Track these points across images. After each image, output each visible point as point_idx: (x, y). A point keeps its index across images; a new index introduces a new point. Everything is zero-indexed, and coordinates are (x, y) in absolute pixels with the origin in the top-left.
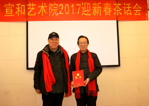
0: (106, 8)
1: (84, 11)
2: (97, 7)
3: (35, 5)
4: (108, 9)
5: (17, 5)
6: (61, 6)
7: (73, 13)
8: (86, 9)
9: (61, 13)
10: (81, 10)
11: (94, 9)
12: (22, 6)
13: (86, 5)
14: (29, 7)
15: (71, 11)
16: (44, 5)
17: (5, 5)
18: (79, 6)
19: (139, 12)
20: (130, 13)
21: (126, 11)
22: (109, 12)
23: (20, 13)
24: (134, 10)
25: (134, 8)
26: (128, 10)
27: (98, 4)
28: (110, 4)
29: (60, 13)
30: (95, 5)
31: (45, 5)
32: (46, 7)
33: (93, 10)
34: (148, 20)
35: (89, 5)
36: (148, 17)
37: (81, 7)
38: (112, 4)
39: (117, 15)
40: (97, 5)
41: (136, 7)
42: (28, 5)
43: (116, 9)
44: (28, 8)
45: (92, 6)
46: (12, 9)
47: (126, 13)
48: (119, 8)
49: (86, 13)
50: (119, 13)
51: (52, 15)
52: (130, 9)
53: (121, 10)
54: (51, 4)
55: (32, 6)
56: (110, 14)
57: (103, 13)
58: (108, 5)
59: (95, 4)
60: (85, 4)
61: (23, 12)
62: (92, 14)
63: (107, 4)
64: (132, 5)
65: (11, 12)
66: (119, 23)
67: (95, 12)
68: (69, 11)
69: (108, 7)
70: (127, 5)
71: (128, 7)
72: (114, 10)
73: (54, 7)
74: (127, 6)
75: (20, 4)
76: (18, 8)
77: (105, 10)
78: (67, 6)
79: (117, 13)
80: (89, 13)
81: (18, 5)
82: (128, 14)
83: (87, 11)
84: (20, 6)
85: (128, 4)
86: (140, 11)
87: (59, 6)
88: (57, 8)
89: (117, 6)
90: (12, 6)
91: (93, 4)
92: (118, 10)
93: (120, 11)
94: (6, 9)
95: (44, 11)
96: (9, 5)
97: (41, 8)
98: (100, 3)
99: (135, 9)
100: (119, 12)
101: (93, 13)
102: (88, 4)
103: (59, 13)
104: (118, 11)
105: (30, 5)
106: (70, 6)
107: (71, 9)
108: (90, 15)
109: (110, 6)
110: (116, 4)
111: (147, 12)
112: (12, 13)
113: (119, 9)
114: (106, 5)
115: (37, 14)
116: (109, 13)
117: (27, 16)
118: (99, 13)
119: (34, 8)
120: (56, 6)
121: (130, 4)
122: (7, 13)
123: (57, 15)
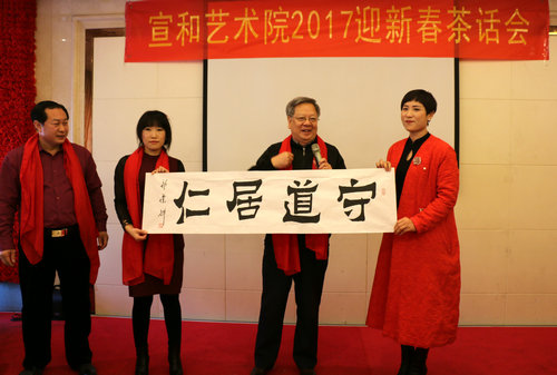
0: (427, 22)
1: (362, 29)
2: (399, 18)
3: (227, 14)
4: (431, 25)
5: (180, 16)
6: (298, 16)
7: (331, 36)
8: (368, 25)
9: (298, 34)
10: (354, 27)
11: (390, 24)
12: (192, 18)
13: (368, 12)
14: (211, 21)
15: (324, 32)
16: (250, 15)
17: (151, 18)
18: (348, 16)
19: (521, 36)
20: (495, 37)
21: (483, 31)
22: (435, 34)
23: (187, 37)
24: (509, 30)
25: (507, 24)
26: (489, 27)
27: (403, 9)
28: (438, 11)
29: (294, 36)
30: (393, 14)
31: (254, 13)
32: (257, 18)
33: (388, 27)
34: (548, 58)
35: (375, 13)
36: (547, 50)
37: (353, 19)
38: (444, 11)
39: (457, 41)
40: (399, 14)
41: (514, 20)
42: (207, 15)
43: (456, 26)
44: (209, 24)
45: (384, 16)
46: (167, 28)
47: (485, 38)
48: (465, 24)
49: (367, 35)
50: (462, 37)
51: (273, 42)
52: (496, 25)
53: (469, 27)
54: (271, 12)
55: (217, 18)
56: (435, 39)
57: (416, 36)
58: (432, 14)
59: (393, 10)
60: (365, 9)
61: (195, 34)
62: (384, 40)
63: (429, 11)
64: (504, 14)
65: (163, 36)
66: (462, 65)
67: (394, 33)
68: (318, 28)
69: (430, 19)
70: (487, 13)
71: (488, 21)
72: (448, 27)
73: (277, 21)
74: (488, 17)
75: (187, 13)
76: (183, 25)
77: (423, 28)
78: (314, 15)
79: (456, 37)
80: (377, 35)
81: (183, 16)
82: (488, 40)
83: (369, 32)
84: (187, 19)
85: (492, 12)
86: (526, 31)
87: (291, 15)
88: (285, 21)
89: (459, 18)
90: (168, 20)
91: (388, 11)
92: (459, 29)
93: (464, 30)
94: (154, 29)
95: (251, 29)
96: (161, 17)
97: (241, 22)
98: (409, 8)
99: (510, 26)
100: (462, 33)
101: (387, 37)
102: (373, 10)
103: (290, 36)
104: (459, 32)
105: (213, 15)
106: (323, 16)
107: (325, 23)
108: (378, 41)
109: (437, 17)
110: (454, 12)
111: (548, 36)
112: (166, 39)
113: (462, 26)
114: (426, 14)
115: (231, 39)
116: (433, 37)
117: (205, 46)
118: (405, 37)
119: (224, 24)
120: (283, 16)
121: (496, 11)
122: (154, 39)
123: (287, 41)
